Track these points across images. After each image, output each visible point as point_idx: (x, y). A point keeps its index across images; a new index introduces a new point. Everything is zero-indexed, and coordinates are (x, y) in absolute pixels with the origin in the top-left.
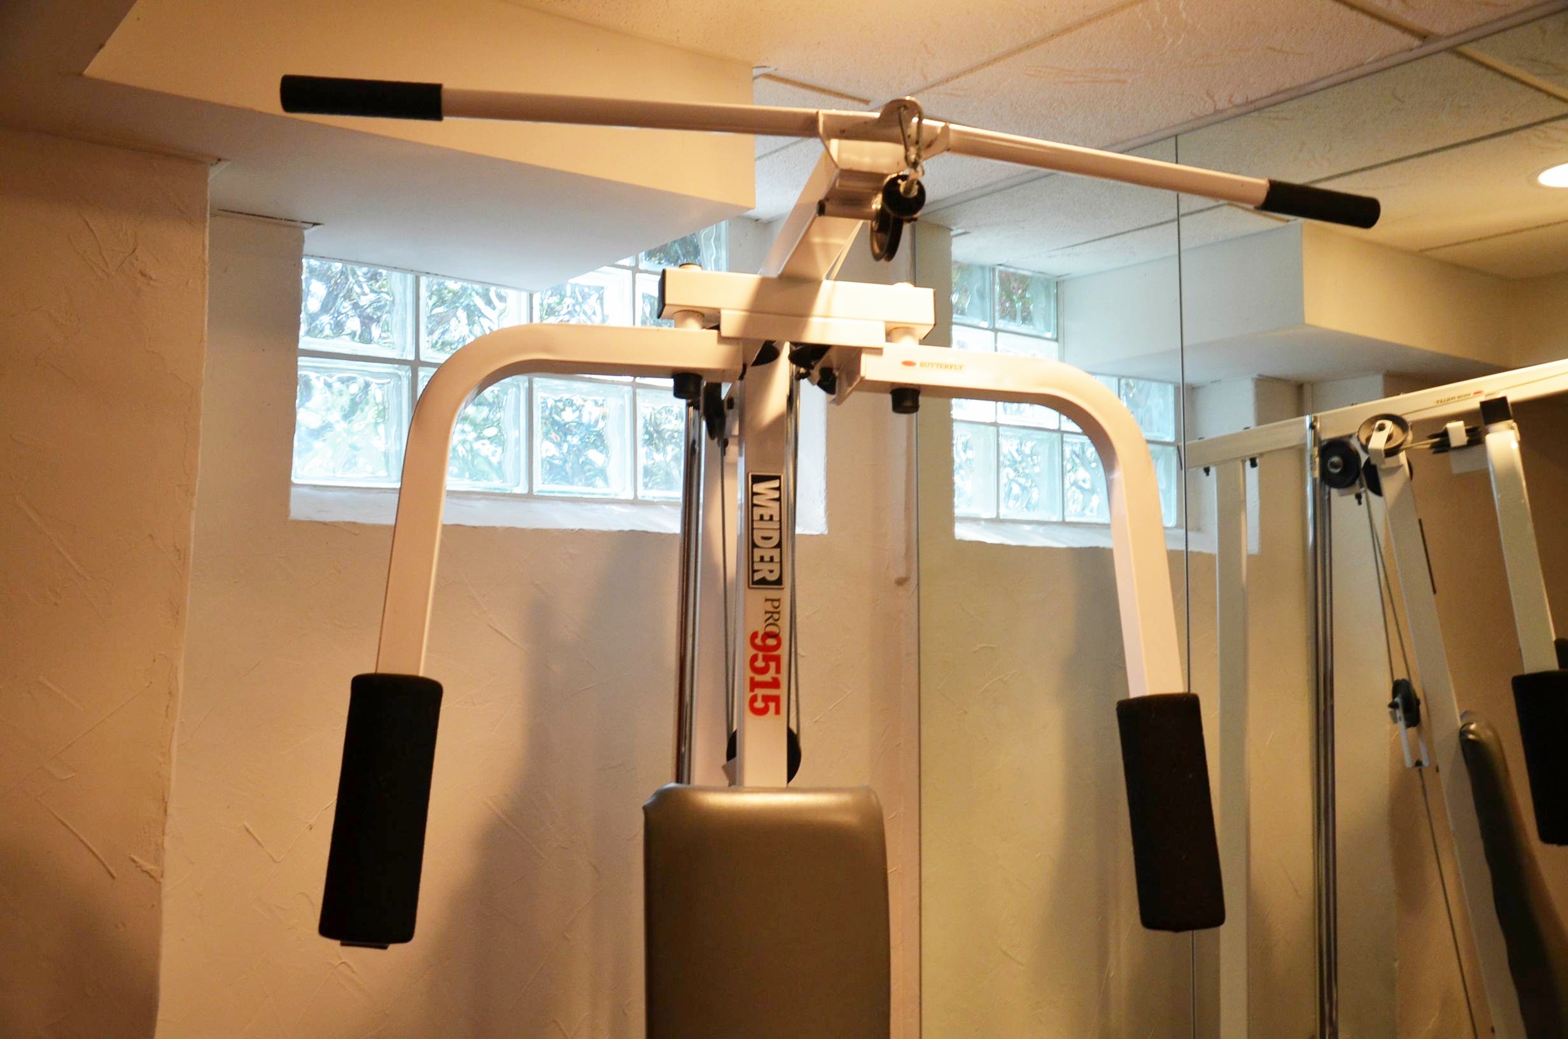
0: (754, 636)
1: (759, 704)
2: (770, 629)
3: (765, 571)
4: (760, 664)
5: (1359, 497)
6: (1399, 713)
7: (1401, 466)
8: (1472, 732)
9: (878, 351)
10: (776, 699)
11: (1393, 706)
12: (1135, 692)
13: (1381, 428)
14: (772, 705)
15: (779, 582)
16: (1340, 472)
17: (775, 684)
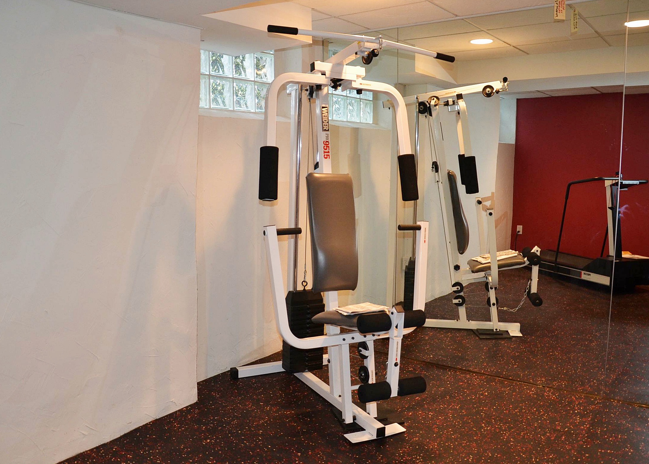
0: (324, 142)
1: (326, 156)
2: (327, 140)
3: (325, 128)
4: (325, 148)
5: (426, 116)
6: (434, 169)
7: (437, 109)
8: (451, 173)
9: (355, 81)
10: (329, 155)
11: (433, 168)
12: (401, 154)
13: (433, 99)
14: (328, 157)
15: (328, 130)
16: (423, 110)
17: (328, 152)
